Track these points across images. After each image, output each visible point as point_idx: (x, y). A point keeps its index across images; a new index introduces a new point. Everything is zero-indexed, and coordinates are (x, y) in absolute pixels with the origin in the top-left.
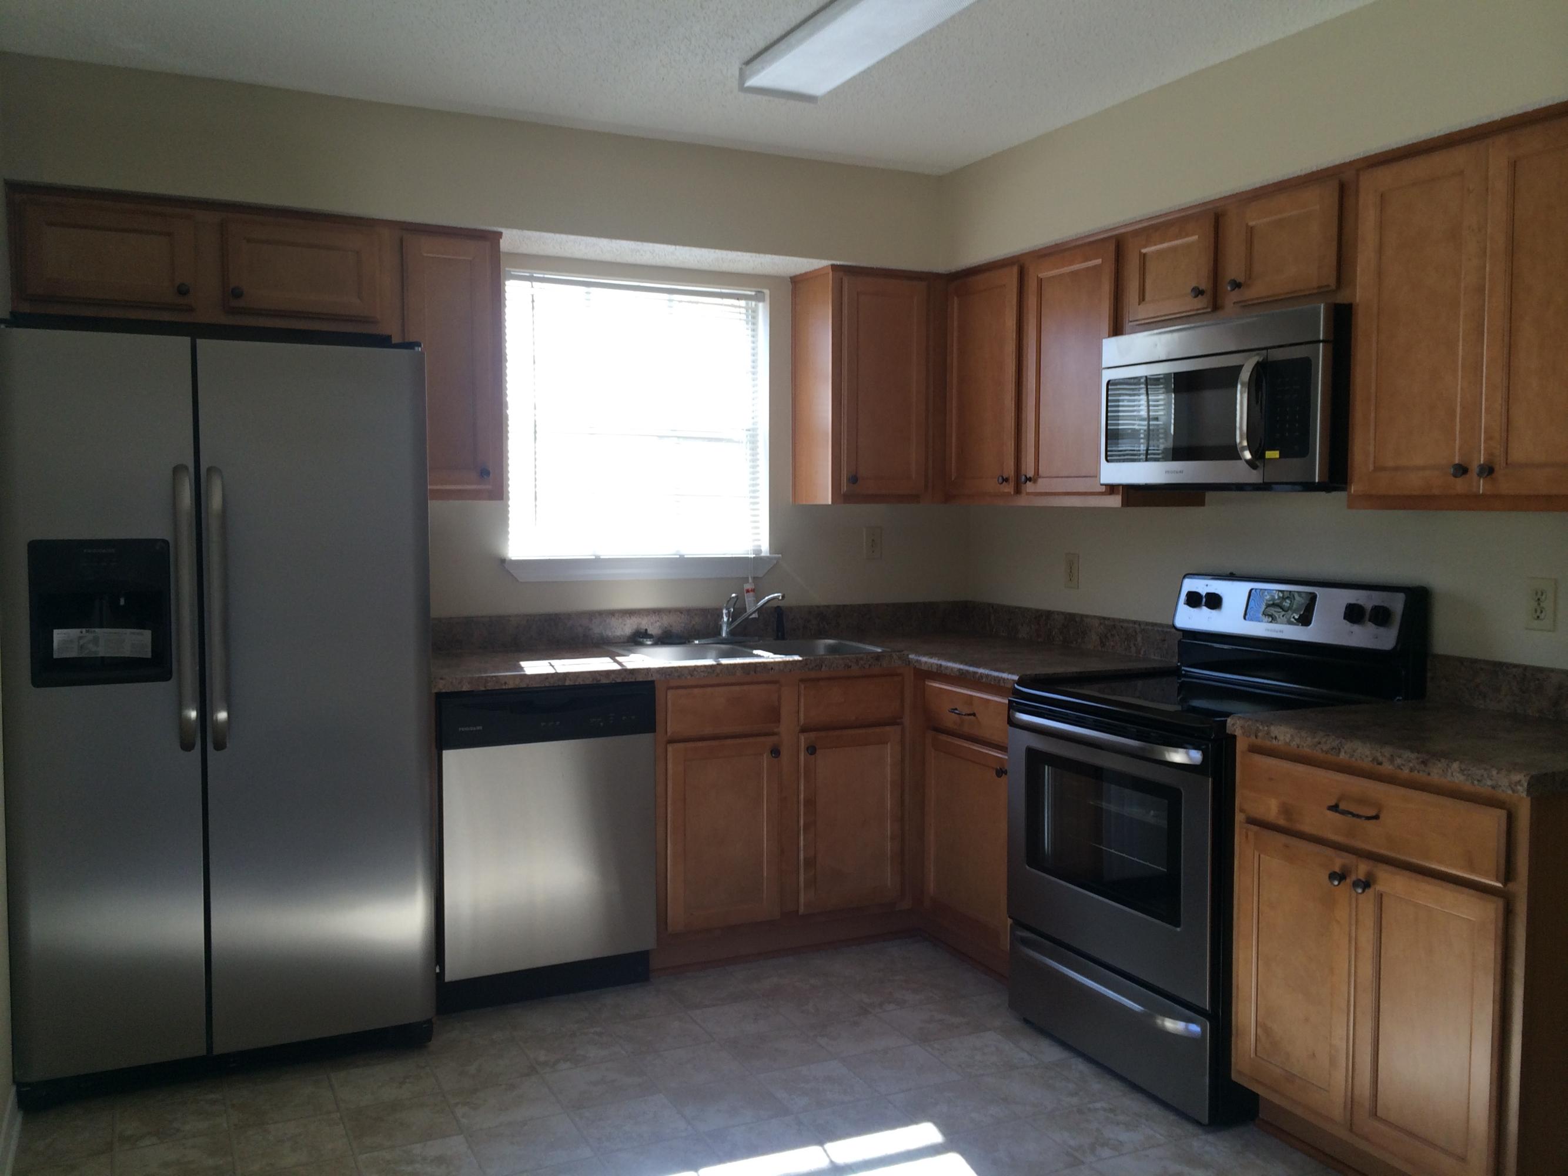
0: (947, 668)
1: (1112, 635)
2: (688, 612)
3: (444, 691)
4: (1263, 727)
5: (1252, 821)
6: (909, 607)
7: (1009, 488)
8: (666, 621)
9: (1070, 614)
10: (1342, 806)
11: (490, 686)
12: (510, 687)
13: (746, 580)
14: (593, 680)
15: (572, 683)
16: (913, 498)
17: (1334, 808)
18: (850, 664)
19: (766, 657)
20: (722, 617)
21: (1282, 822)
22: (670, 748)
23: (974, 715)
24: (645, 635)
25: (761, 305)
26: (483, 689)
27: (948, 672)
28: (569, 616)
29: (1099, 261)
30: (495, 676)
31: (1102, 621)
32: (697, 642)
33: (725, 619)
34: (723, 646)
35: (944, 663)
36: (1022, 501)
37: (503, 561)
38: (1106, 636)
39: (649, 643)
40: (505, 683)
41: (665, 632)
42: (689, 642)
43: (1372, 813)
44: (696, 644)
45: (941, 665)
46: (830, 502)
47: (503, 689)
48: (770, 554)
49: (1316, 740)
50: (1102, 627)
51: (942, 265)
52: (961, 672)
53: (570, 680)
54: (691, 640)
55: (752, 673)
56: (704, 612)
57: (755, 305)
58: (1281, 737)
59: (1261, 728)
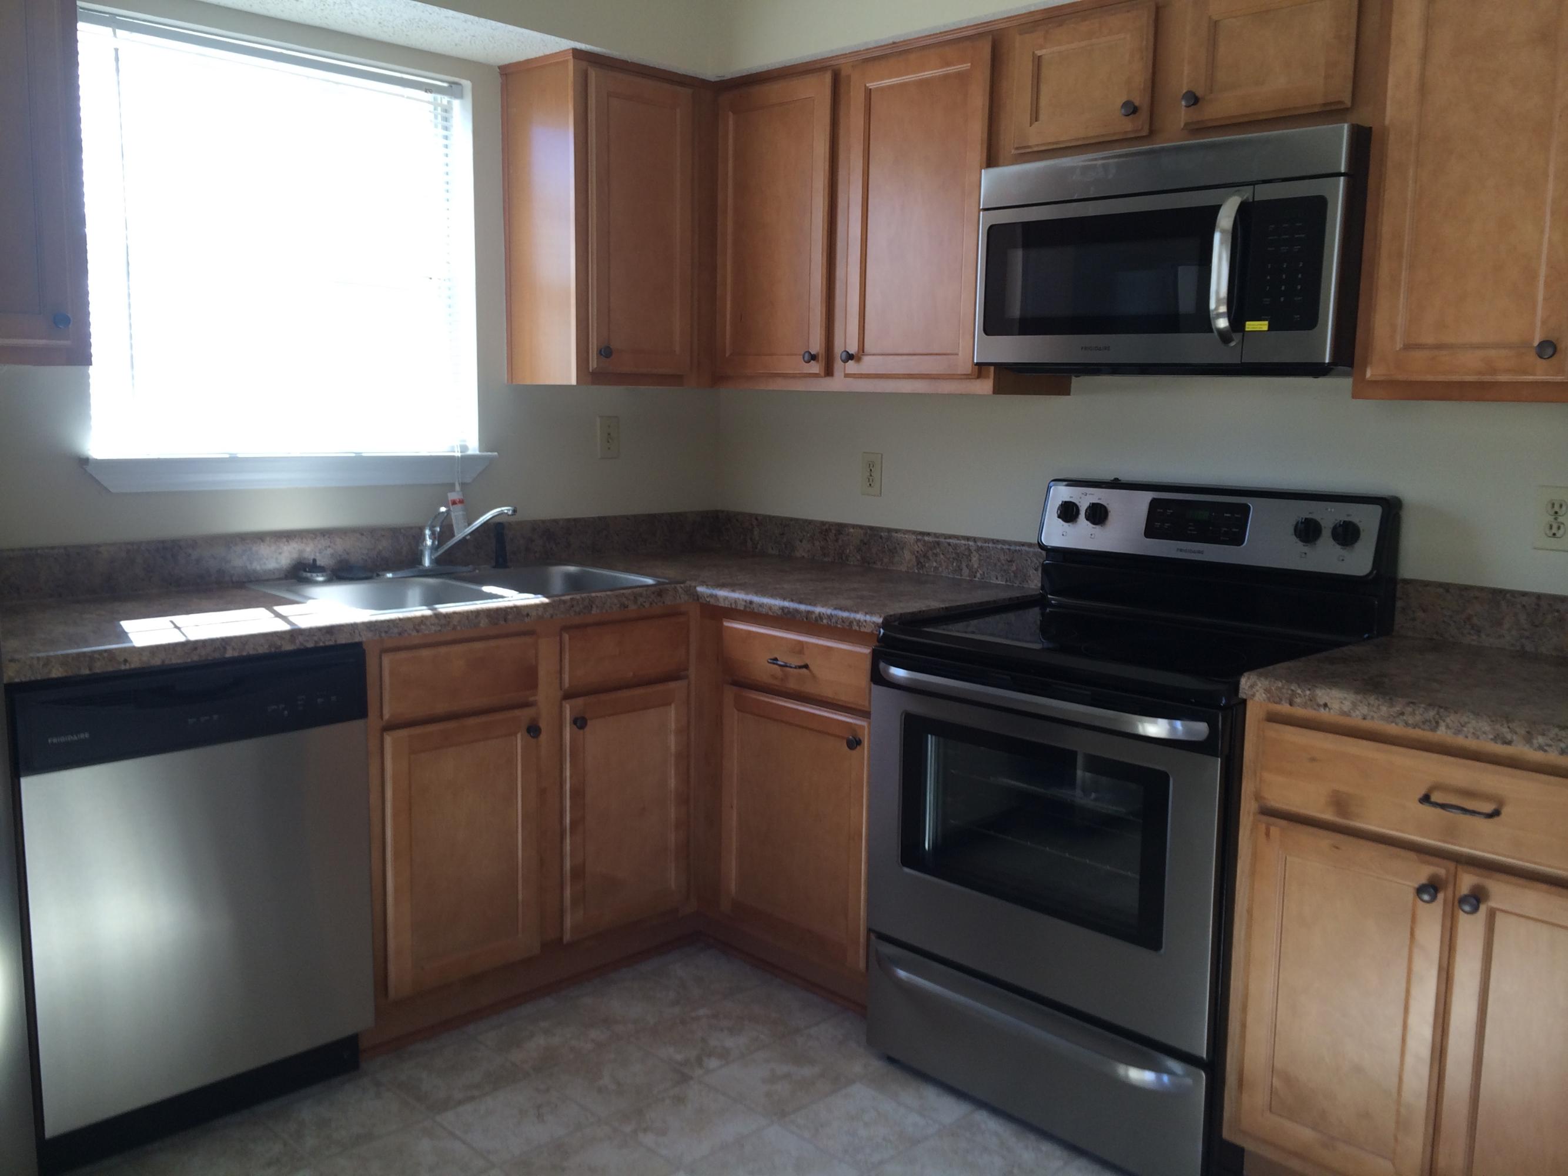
0: (761, 605)
1: (936, 555)
2: (372, 532)
3: (17, 680)
4: (1303, 691)
5: (1269, 812)
6: (652, 520)
7: (815, 368)
8: (340, 546)
9: (871, 528)
10: (1435, 797)
11: (99, 668)
12: (133, 666)
13: (451, 487)
14: (270, 646)
15: (236, 654)
16: (674, 379)
17: (1426, 799)
18: (626, 603)
19: (511, 598)
20: (424, 539)
21: (1329, 816)
22: (388, 739)
23: (806, 667)
24: (314, 567)
25: (456, 103)
26: (87, 672)
27: (764, 611)
28: (194, 543)
29: (966, 66)
30: (106, 651)
31: (919, 537)
32: (390, 575)
33: (429, 542)
34: (431, 581)
35: (757, 599)
36: (837, 384)
37: (84, 461)
38: (925, 556)
39: (320, 579)
40: (126, 661)
41: (340, 561)
42: (378, 575)
43: (1489, 808)
44: (390, 578)
45: (751, 602)
46: (573, 381)
47: (121, 671)
48: (480, 451)
49: (1398, 708)
50: (919, 544)
51: (711, 70)
52: (786, 611)
53: (234, 649)
54: (380, 573)
55: (502, 622)
56: (394, 532)
57: (449, 102)
58: (1335, 705)
59: (1299, 691)
